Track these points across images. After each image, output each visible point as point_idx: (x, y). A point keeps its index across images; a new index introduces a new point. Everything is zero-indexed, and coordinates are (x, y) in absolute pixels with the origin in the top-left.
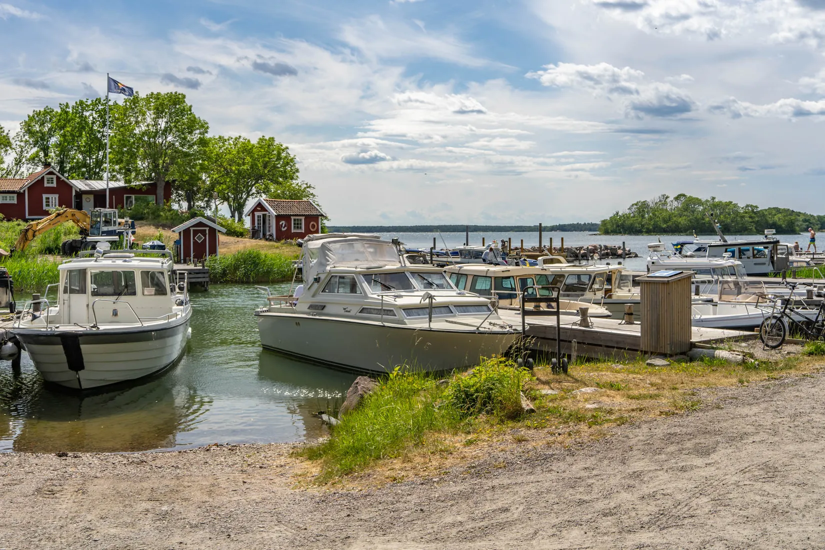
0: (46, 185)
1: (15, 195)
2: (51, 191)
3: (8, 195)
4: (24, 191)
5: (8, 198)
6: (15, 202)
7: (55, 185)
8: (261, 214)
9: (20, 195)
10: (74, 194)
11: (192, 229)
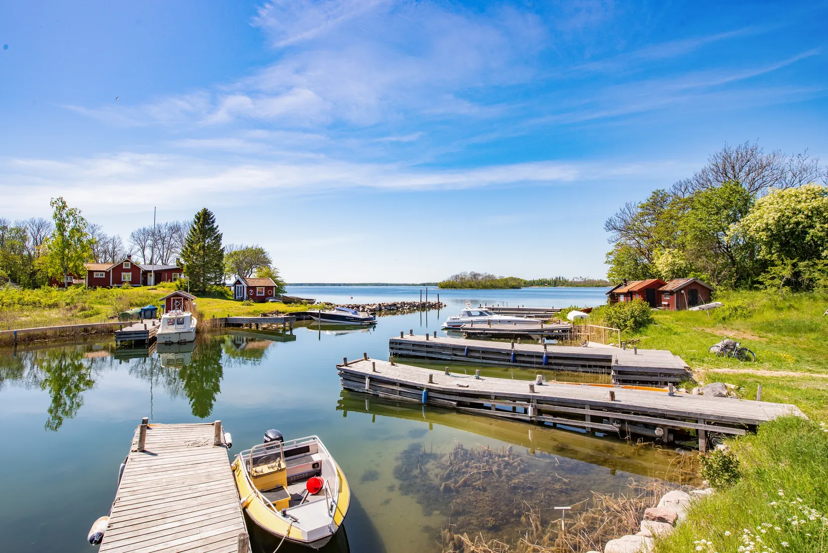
0: (124, 267)
1: (104, 273)
2: (127, 271)
3: (100, 273)
4: (110, 271)
5: (99, 275)
6: (104, 277)
7: (129, 267)
8: (240, 285)
9: (107, 273)
10: (141, 272)
11: (172, 298)
